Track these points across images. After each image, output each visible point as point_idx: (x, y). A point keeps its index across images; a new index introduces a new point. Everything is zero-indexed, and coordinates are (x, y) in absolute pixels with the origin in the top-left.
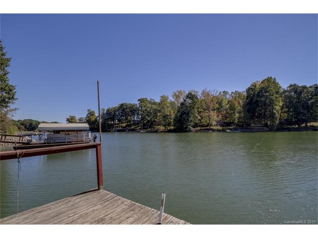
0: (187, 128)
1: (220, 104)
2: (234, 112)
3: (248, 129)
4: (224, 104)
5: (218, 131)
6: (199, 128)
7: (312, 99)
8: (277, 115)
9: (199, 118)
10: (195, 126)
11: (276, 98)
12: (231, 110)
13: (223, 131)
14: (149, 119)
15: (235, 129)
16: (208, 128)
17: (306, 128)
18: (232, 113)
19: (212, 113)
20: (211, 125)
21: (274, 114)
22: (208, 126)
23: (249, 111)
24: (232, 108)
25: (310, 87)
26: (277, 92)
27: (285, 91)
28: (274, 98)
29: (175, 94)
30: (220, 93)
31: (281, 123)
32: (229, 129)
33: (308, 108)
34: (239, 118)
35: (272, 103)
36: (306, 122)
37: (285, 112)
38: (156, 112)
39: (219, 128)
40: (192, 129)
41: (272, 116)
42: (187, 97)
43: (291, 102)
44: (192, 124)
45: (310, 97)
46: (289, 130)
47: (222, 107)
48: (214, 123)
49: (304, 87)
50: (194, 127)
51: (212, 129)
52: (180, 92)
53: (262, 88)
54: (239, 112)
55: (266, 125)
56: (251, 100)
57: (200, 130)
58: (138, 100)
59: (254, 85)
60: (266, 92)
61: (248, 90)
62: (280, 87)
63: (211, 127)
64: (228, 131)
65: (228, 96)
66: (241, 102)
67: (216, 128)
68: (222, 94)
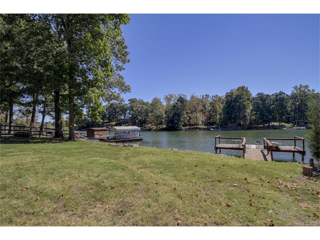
0: (178, 127)
1: (204, 106)
2: (216, 114)
3: (226, 127)
4: (207, 107)
5: (204, 129)
6: (188, 127)
7: (273, 104)
8: (248, 117)
9: (188, 118)
10: (185, 125)
11: (248, 104)
12: (213, 112)
13: (208, 129)
14: (140, 118)
15: (217, 128)
16: (195, 127)
17: (269, 127)
18: (215, 115)
19: (199, 115)
20: (198, 124)
21: (246, 116)
22: (195, 125)
23: (227, 113)
24: (215, 110)
25: (272, 95)
26: (248, 99)
27: (254, 99)
28: (246, 103)
29: (167, 97)
30: (203, 96)
31: (251, 123)
32: (212, 128)
33: (270, 112)
34: (220, 118)
35: (244, 107)
36: (269, 122)
37: (253, 115)
38: (147, 112)
39: (205, 127)
40: (183, 128)
42: (178, 100)
43: (258, 107)
44: (183, 123)
45: (272, 103)
46: (257, 128)
47: (205, 109)
48: (201, 123)
49: (268, 96)
50: (183, 126)
51: (198, 128)
52: (171, 96)
53: (238, 95)
54: (220, 115)
55: (240, 125)
56: (230, 105)
57: (189, 128)
58: (129, 101)
59: (232, 93)
60: (240, 99)
61: (229, 96)
62: (251, 94)
63: (198, 126)
64: (212, 129)
65: (209, 99)
66: (221, 105)
67: (202, 127)
68: (205, 97)
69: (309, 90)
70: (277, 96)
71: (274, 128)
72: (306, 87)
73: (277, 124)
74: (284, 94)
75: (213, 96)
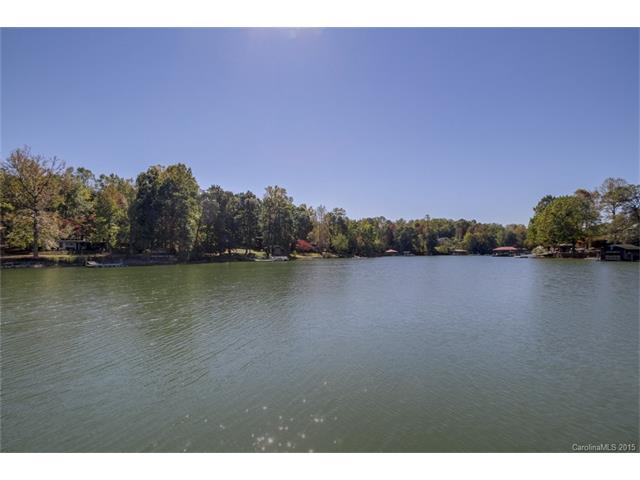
1: (70, 195)
2: (108, 222)
3: (139, 258)
4: (80, 199)
5: (63, 263)
7: (237, 213)
8: (192, 234)
11: (193, 204)
12: (99, 215)
13: (78, 263)
15: (109, 260)
16: (31, 255)
17: (230, 258)
18: (104, 223)
19: (44, 217)
20: (40, 249)
21: (187, 232)
22: (29, 249)
23: (142, 222)
24: (104, 210)
25: (237, 195)
26: (193, 195)
27: (205, 195)
28: (188, 202)
31: (197, 248)
32: (95, 259)
33: (233, 226)
34: (119, 235)
35: (183, 213)
36: (230, 248)
37: (202, 231)
39: (66, 256)
41: (184, 235)
45: (236, 210)
46: (209, 260)
47: (75, 205)
48: (52, 243)
49: (230, 194)
51: (43, 260)
53: (169, 182)
54: (120, 223)
55: (172, 251)
56: (148, 201)
59: (154, 172)
60: (176, 190)
61: (141, 179)
62: (198, 187)
63: (40, 256)
64: (93, 263)
65: (91, 183)
66: (125, 201)
67: (56, 257)
68: (75, 172)
69: (286, 197)
70: (243, 198)
71: (239, 258)
72: (283, 191)
73: (241, 251)
74: (254, 197)
75: (102, 177)
